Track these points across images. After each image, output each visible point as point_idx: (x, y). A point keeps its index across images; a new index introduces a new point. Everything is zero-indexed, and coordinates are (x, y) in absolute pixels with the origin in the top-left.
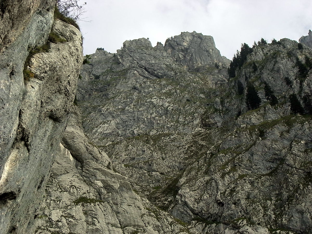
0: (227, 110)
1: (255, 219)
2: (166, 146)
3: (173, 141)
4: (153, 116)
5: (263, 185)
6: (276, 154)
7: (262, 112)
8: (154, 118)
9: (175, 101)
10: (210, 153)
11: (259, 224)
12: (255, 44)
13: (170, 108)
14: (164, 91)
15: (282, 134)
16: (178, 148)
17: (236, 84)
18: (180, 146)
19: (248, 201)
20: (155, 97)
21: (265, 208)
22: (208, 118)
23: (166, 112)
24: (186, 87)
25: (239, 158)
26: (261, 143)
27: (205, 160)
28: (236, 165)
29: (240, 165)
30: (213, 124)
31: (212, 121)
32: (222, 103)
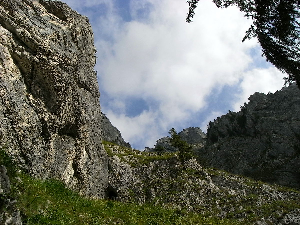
5: (223, 168)
6: (226, 154)
12: (215, 120)
15: (227, 145)
26: (219, 152)
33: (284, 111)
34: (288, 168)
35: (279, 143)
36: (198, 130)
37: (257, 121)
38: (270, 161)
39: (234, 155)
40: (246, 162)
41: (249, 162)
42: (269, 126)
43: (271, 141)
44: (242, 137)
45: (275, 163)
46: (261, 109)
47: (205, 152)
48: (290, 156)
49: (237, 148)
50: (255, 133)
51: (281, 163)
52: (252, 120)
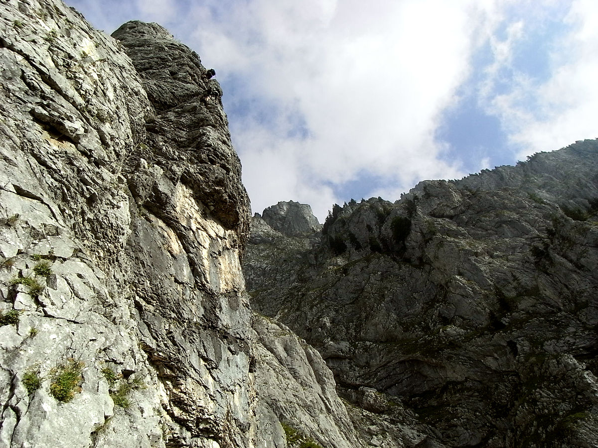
0: (320, 263)
1: (338, 336)
2: (263, 299)
5: (346, 312)
6: (357, 286)
7: (347, 256)
8: (252, 279)
9: (272, 262)
10: (301, 294)
11: (341, 340)
12: (345, 203)
13: (268, 269)
14: (261, 255)
15: (362, 269)
16: (275, 300)
17: (328, 240)
18: (277, 298)
21: (348, 328)
22: (303, 273)
23: (264, 272)
24: (283, 249)
25: (326, 293)
26: (345, 279)
28: (323, 299)
29: (327, 299)
32: (316, 258)
33: (484, 233)
34: (469, 351)
35: (463, 296)
36: (306, 211)
37: (431, 239)
38: (440, 326)
39: (372, 293)
40: (394, 316)
41: (398, 315)
42: (452, 257)
43: (448, 288)
44: (394, 260)
45: (448, 335)
46: (442, 216)
47: (313, 263)
48: (477, 327)
49: (382, 280)
50: (420, 259)
51: (458, 337)
52: (422, 233)
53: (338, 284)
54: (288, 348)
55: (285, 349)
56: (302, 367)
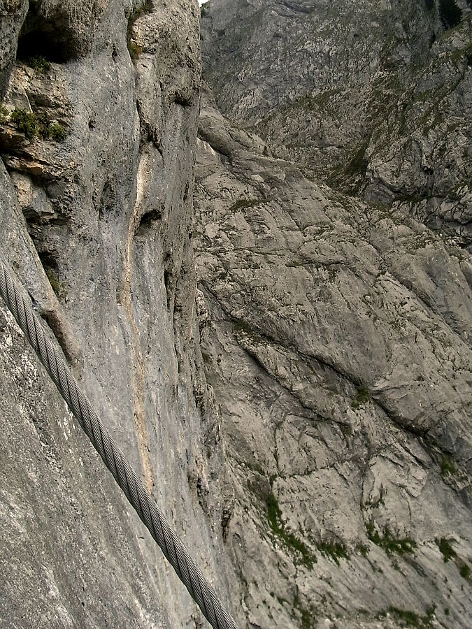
0: (414, 36)
2: (337, 107)
3: (346, 98)
4: (311, 69)
7: (466, 28)
8: (313, 72)
9: (337, 40)
10: (401, 104)
13: (332, 53)
14: (319, 30)
16: (355, 106)
18: (357, 104)
19: (466, 160)
20: (308, 42)
22: (389, 54)
23: (328, 59)
24: (349, 16)
25: (444, 102)
27: (397, 116)
28: (441, 114)
29: (447, 112)
30: (399, 62)
31: (396, 57)
32: (406, 28)
53: (462, 85)
54: (435, 272)
55: (430, 274)
56: (464, 306)
